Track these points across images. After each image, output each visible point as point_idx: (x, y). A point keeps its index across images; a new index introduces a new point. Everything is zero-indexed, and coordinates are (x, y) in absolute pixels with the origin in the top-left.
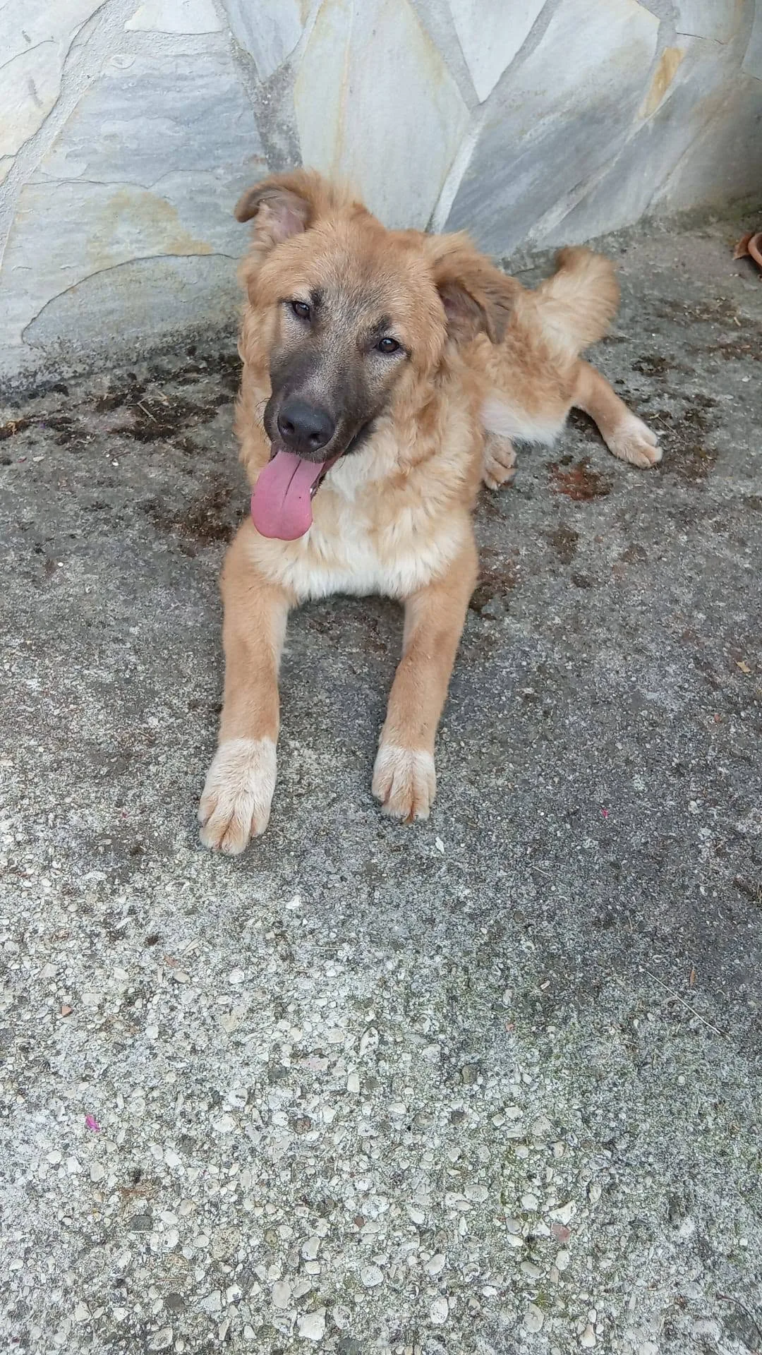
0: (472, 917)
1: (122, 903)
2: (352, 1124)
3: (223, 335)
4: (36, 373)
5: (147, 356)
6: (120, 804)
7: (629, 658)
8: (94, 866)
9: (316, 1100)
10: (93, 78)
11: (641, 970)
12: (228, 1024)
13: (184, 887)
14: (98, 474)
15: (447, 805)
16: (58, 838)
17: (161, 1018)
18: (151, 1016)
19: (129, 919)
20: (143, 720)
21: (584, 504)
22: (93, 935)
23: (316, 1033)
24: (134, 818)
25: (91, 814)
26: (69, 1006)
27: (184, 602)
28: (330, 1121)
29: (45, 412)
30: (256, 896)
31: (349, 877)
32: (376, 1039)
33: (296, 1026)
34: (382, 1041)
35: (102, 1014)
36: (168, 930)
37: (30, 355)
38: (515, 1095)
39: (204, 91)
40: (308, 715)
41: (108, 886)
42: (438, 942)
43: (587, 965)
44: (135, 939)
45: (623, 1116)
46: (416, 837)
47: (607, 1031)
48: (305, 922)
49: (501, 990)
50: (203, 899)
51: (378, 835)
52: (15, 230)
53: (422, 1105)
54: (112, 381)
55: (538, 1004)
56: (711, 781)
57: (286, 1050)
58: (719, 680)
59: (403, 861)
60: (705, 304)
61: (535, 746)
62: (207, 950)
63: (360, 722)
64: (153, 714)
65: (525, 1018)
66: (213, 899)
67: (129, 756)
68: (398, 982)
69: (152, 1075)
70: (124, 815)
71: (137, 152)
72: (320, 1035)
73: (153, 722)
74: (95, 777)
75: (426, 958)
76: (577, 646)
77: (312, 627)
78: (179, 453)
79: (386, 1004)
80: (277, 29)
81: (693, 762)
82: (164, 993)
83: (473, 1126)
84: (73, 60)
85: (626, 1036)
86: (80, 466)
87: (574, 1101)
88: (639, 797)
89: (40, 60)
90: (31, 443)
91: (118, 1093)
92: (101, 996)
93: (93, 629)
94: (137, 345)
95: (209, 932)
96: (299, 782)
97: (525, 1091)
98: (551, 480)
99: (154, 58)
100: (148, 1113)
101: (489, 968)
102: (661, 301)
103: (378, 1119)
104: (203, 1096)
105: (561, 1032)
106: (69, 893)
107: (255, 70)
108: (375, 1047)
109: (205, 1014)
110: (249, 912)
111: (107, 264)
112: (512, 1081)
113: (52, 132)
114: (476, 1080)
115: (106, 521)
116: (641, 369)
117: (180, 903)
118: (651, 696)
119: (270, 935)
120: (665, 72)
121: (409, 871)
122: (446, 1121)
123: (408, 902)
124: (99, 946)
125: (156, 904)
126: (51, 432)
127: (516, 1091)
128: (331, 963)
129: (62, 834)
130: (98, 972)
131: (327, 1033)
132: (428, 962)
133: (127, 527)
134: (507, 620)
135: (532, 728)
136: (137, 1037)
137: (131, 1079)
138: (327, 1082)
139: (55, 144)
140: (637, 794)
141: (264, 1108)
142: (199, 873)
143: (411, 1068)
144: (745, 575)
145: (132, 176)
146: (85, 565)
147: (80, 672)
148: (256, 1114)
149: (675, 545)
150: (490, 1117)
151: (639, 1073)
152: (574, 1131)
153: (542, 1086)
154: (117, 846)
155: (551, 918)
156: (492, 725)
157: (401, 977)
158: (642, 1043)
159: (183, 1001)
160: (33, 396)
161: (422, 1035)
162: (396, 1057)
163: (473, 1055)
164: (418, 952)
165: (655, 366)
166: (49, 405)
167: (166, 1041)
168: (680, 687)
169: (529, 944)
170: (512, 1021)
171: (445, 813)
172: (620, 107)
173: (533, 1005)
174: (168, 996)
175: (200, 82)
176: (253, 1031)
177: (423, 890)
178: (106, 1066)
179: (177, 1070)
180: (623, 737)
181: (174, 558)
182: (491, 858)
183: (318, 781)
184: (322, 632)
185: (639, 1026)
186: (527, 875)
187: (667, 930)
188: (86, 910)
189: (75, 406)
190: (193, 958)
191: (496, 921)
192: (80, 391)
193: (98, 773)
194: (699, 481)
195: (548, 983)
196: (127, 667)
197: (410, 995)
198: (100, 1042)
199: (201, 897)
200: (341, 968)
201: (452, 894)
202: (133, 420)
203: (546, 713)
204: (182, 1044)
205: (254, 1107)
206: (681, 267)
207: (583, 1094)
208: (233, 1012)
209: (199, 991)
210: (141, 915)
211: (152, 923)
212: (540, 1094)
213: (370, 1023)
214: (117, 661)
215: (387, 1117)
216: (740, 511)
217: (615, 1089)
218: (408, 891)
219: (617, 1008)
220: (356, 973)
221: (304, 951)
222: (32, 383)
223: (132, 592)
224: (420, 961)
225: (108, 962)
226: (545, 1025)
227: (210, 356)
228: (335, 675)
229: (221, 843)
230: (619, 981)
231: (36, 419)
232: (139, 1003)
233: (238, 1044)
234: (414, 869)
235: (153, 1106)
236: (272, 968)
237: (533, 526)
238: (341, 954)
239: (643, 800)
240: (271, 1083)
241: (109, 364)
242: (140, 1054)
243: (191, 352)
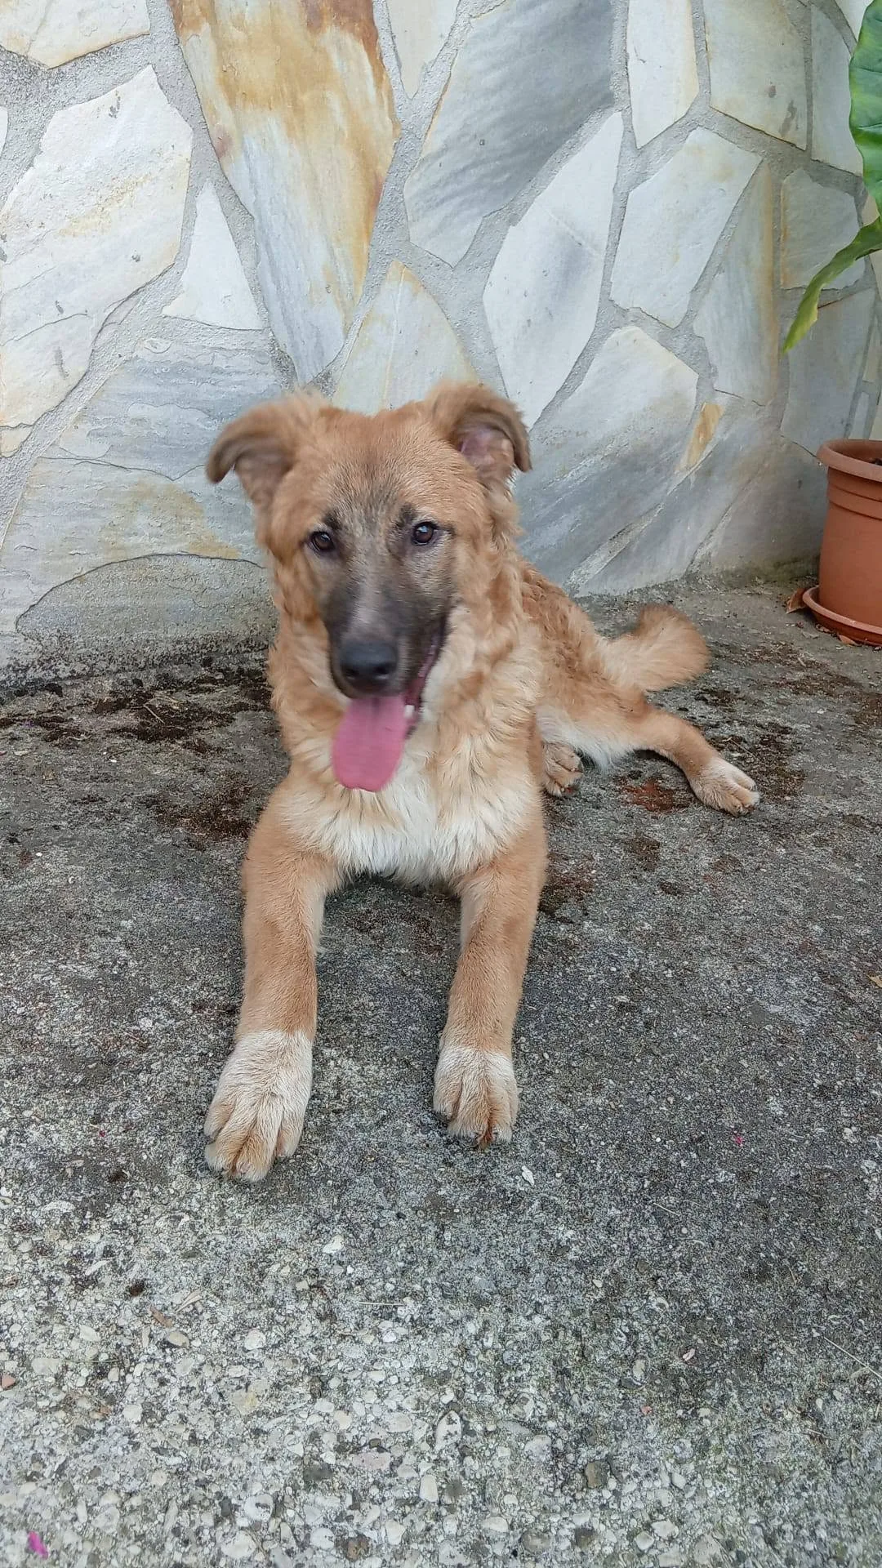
0: (579, 1265)
1: (95, 1241)
2: (431, 1547)
3: (243, 649)
4: (27, 668)
5: (157, 662)
6: (97, 1120)
7: (740, 968)
8: (57, 1194)
9: (374, 1513)
10: (124, 358)
11: (816, 1335)
12: (243, 1403)
13: (181, 1223)
14: (92, 769)
15: (533, 1127)
16: (11, 1159)
17: (147, 1394)
18: (132, 1391)
19: (104, 1262)
20: (132, 1021)
21: (662, 816)
22: (51, 1282)
23: (371, 1418)
24: (114, 1135)
25: (58, 1131)
26: (13, 1375)
27: (190, 896)
28: (397, 1542)
29: (32, 712)
30: (282, 1235)
31: (409, 1214)
32: (458, 1427)
33: (342, 1408)
34: (467, 1431)
35: (60, 1388)
36: (158, 1278)
37: (23, 646)
38: (665, 1504)
39: (240, 387)
40: (348, 1019)
41: (76, 1220)
42: (535, 1297)
43: (742, 1329)
44: (111, 1288)
45: (822, 1534)
46: (495, 1165)
47: (781, 1415)
48: (350, 1270)
49: (630, 1361)
50: (208, 1239)
51: (445, 1162)
52: (23, 504)
53: (531, 1519)
54: (113, 685)
55: (682, 1379)
56: (866, 1106)
57: (329, 1440)
58: (852, 996)
59: (479, 1194)
60: (764, 648)
61: (639, 1061)
62: (212, 1305)
63: (414, 1029)
64: (147, 1015)
65: (666, 1399)
66: (222, 1239)
67: (112, 1062)
68: (484, 1350)
69: (131, 1474)
70: (102, 1134)
71: (164, 440)
72: (377, 1421)
73: (146, 1024)
74: (66, 1087)
75: (521, 1318)
76: (676, 953)
77: (350, 925)
78: (189, 753)
79: (468, 1380)
80: (318, 336)
81: (839, 1083)
82: (152, 1360)
83: (609, 1550)
84: (105, 337)
85: (808, 1422)
86: (70, 762)
87: (749, 1512)
88: (779, 1122)
89: (70, 332)
90: (13, 739)
91: (80, 1500)
92: (60, 1363)
93: (74, 921)
94: (146, 649)
95: (215, 1281)
96: (337, 1097)
97: (677, 1498)
98: (620, 792)
99: (191, 347)
100: (124, 1530)
101: (610, 1332)
102: (716, 643)
103: (467, 1539)
104: (206, 1503)
105: (719, 1416)
106: (21, 1229)
107: (294, 373)
108: (456, 1438)
109: (210, 1390)
110: (271, 1256)
111: (122, 555)
112: (658, 1484)
113: (75, 406)
114: (605, 1484)
115: (98, 814)
116: (705, 700)
117: (176, 1243)
118: (774, 1009)
119: (303, 1285)
120: (704, 428)
121: (489, 1207)
122: (568, 1543)
123: (490, 1246)
124: (60, 1296)
125: (141, 1244)
126: (40, 730)
127: (666, 1498)
128: (388, 1324)
129: (17, 1154)
130: (58, 1330)
131: (387, 1418)
132: (525, 1323)
133: (124, 820)
134: (587, 924)
135: (631, 1040)
136: (110, 1420)
137: (99, 1479)
138: (391, 1486)
139: (78, 419)
140: (776, 1119)
141: (298, 1522)
142: (202, 1205)
143: (511, 1468)
144: (861, 889)
145: (157, 465)
146: (69, 855)
147: (54, 967)
148: (286, 1531)
149: (774, 858)
150: (631, 1536)
151: (834, 1473)
152: (756, 1557)
153: (701, 1491)
154: (93, 1171)
155: (686, 1269)
156: (581, 1035)
157: (488, 1344)
158: (831, 1432)
159: (178, 1371)
160: (20, 693)
161: (522, 1423)
162: (488, 1453)
163: (599, 1448)
164: (509, 1310)
165: (721, 698)
166: (39, 704)
167: (152, 1426)
168: (806, 1000)
169: (661, 1300)
170: (649, 1403)
171: (531, 1136)
172: (661, 456)
173: (675, 1381)
174: (157, 1365)
175: (236, 378)
176: (279, 1414)
177: (510, 1230)
178: (62, 1460)
179: (168, 1467)
180: (747, 1053)
181: (181, 851)
182: (597, 1191)
183: (362, 1095)
184: (361, 931)
185: (824, 1409)
186: (647, 1215)
187: (841, 1284)
188: (43, 1250)
189: (68, 708)
190: (193, 1316)
191: (613, 1272)
192: (76, 693)
193: (71, 1081)
194: (788, 798)
195: (692, 1353)
196: (115, 963)
197: (502, 1367)
198: (55, 1425)
199: (204, 1236)
200: (402, 1331)
201: (548, 1237)
202: (136, 722)
203: (647, 1025)
204: (175, 1430)
205: (283, 1521)
206: (732, 617)
207: (761, 1501)
208: (251, 1388)
209: (201, 1358)
210: (121, 1258)
211: (136, 1267)
212: (700, 1502)
213: (448, 1405)
214: (103, 956)
215: (480, 1537)
216: (841, 828)
217: (805, 1495)
218: (490, 1233)
219: (790, 1385)
220: (425, 1337)
221: (349, 1307)
222: (22, 679)
223: (125, 885)
224: (513, 1321)
225: (71, 1317)
226: (695, 1408)
227: (228, 669)
228: (380, 976)
229: (235, 1160)
230: (788, 1349)
231: (21, 718)
232: (114, 1374)
233: (257, 1432)
234: (496, 1203)
235: (131, 1519)
236: (306, 1330)
237: (606, 834)
238: (401, 1312)
239: (784, 1125)
240: (307, 1488)
241: (113, 667)
242: (114, 1446)
243: (207, 663)
